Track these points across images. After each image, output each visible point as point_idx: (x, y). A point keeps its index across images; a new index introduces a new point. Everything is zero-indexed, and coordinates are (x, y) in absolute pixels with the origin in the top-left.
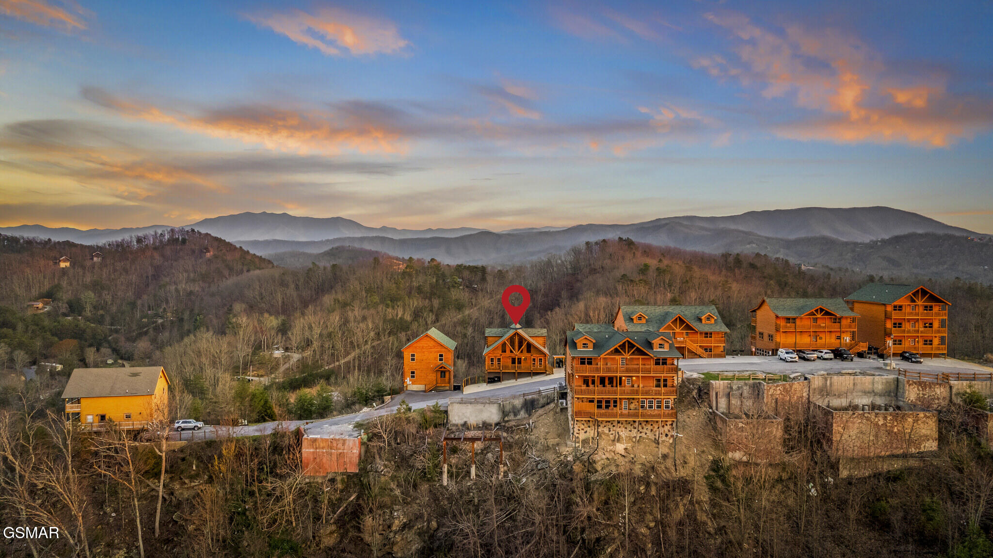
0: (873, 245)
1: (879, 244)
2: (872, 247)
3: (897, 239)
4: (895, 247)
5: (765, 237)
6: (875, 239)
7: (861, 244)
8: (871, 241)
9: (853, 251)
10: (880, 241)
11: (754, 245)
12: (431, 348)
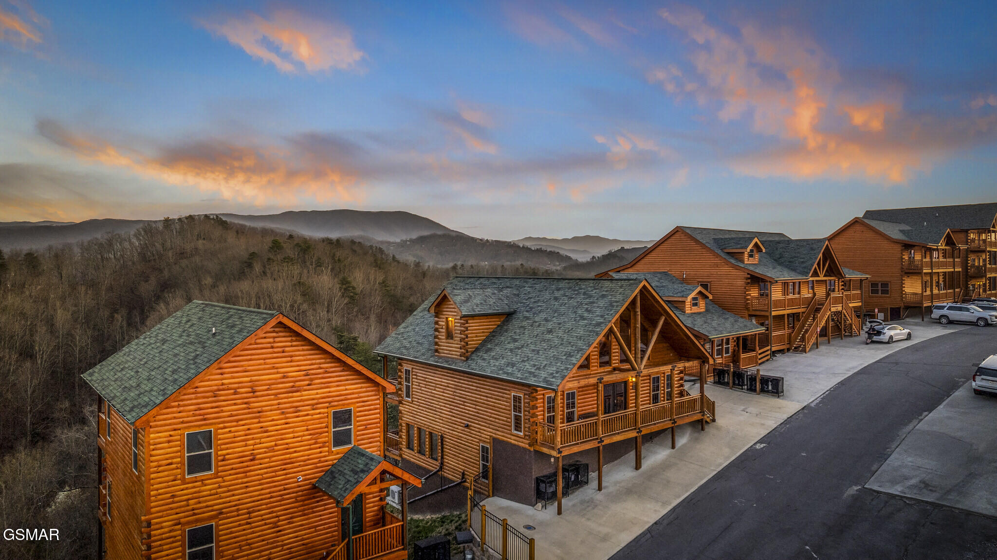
0: (403, 244)
1: (408, 243)
3: (421, 240)
6: (404, 239)
8: (401, 241)
12: (295, 390)
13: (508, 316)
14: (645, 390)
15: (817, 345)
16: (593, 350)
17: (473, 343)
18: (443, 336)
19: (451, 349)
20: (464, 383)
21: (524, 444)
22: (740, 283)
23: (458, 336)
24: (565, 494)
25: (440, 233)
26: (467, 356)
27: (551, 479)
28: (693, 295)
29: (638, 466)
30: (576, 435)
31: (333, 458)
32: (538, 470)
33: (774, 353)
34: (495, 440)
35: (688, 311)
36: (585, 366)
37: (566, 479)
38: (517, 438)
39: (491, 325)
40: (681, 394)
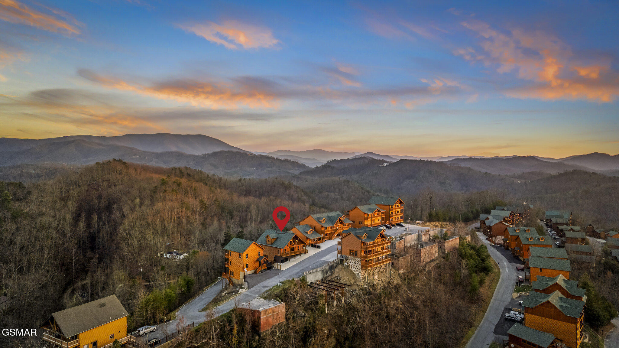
0: (203, 157)
1: (207, 156)
2: (203, 158)
3: (215, 154)
4: (215, 158)
5: (143, 151)
6: (204, 153)
7: (197, 156)
8: (202, 154)
9: (194, 160)
10: (207, 155)
11: (137, 156)
12: (255, 250)
13: (277, 238)
14: (297, 248)
15: (335, 238)
16: (289, 243)
17: (272, 242)
18: (268, 241)
19: (269, 243)
20: (271, 248)
21: (280, 256)
22: (320, 227)
23: (270, 241)
24: (285, 262)
25: (226, 149)
26: (272, 244)
27: (283, 260)
28: (310, 230)
29: (295, 259)
30: (287, 254)
31: (258, 257)
32: (281, 259)
33: (326, 240)
34: (276, 256)
35: (309, 233)
36: (288, 245)
37: (285, 260)
38: (279, 255)
39: (275, 240)
40: (303, 249)
